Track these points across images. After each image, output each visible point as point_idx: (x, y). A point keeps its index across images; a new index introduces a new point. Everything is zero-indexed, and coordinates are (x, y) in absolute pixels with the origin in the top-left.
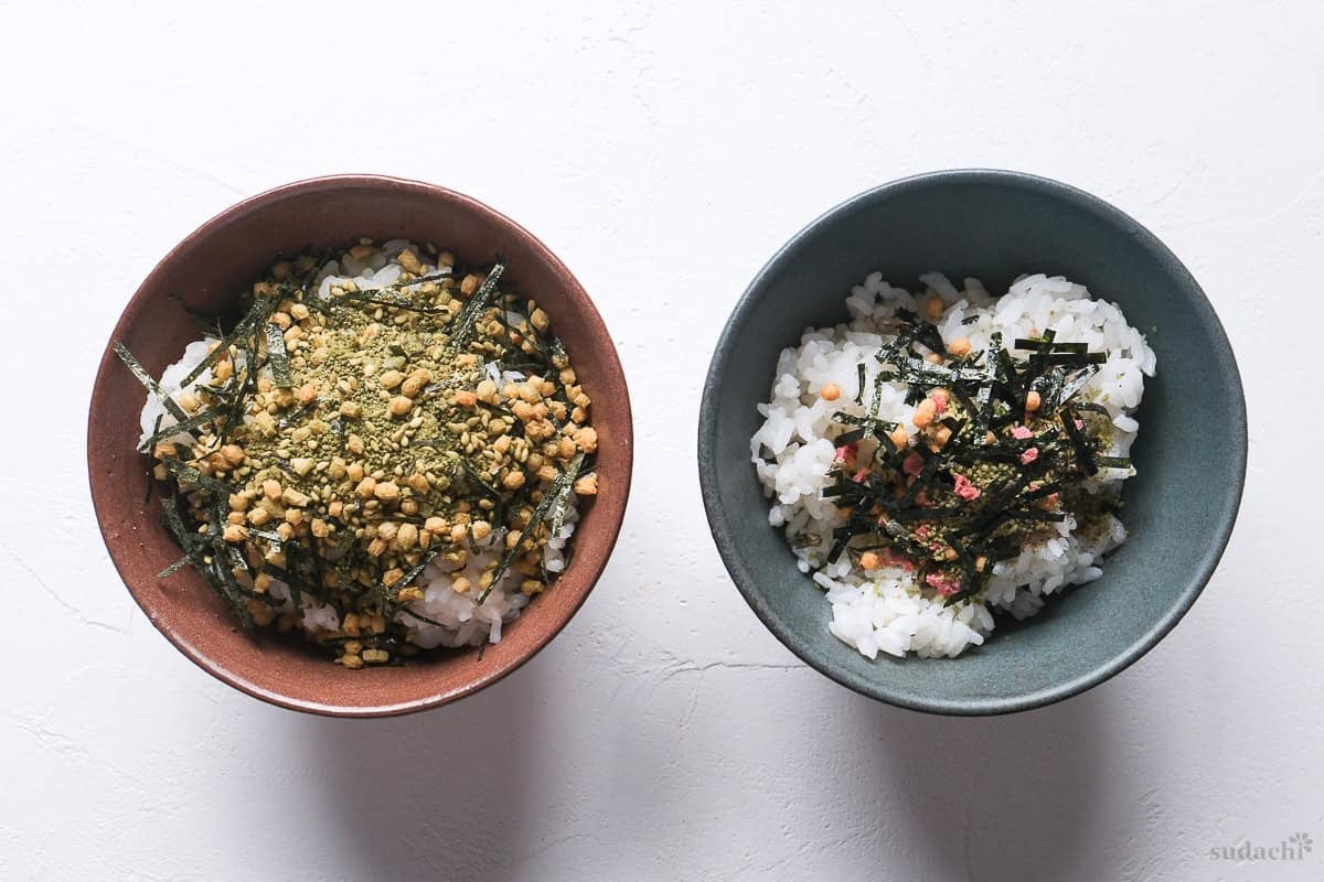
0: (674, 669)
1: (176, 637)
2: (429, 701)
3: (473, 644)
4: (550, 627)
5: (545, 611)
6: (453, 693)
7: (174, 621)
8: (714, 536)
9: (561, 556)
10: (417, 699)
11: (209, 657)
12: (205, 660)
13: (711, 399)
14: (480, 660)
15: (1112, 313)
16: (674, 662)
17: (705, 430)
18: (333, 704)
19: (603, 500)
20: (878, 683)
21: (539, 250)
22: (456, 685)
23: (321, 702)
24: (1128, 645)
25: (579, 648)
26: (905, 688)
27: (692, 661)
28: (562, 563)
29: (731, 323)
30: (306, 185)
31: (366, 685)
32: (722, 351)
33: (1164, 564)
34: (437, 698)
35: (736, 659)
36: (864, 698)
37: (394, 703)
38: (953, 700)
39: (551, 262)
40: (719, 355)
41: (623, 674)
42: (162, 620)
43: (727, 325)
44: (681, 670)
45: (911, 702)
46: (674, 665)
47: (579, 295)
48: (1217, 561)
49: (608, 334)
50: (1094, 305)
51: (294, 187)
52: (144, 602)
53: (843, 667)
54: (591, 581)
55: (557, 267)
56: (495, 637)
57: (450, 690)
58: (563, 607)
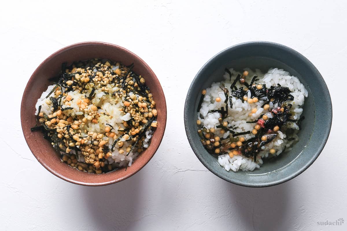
0: (177, 171)
1: (44, 164)
2: (112, 182)
3: (124, 166)
4: (145, 162)
5: (143, 158)
6: (119, 180)
7: (44, 160)
8: (188, 139)
9: (148, 143)
10: (108, 181)
11: (53, 170)
12: (52, 171)
13: (188, 102)
14: (126, 170)
15: (296, 80)
16: (177, 169)
17: (186, 111)
18: (86, 182)
19: (159, 129)
20: (231, 178)
21: (142, 62)
22: (119, 177)
23: (83, 182)
24: (299, 169)
25: (152, 166)
26: (238, 179)
27: (182, 169)
28: (147, 145)
29: (193, 82)
30: (80, 44)
31: (96, 177)
32: (191, 89)
33: (308, 147)
34: (114, 181)
35: (192, 169)
36: (228, 182)
37: (103, 182)
38: (251, 183)
39: (145, 65)
40: (190, 91)
41: (164, 172)
42: (41, 160)
43: (192, 83)
44: (179, 172)
45: (240, 183)
46: (177, 170)
47: (153, 74)
48: (323, 147)
49: (160, 85)
50: (291, 77)
51: (77, 45)
52: (36, 155)
53: (222, 174)
54: (155, 150)
55: (147, 67)
56: (130, 164)
57: (118, 179)
58: (148, 157)
